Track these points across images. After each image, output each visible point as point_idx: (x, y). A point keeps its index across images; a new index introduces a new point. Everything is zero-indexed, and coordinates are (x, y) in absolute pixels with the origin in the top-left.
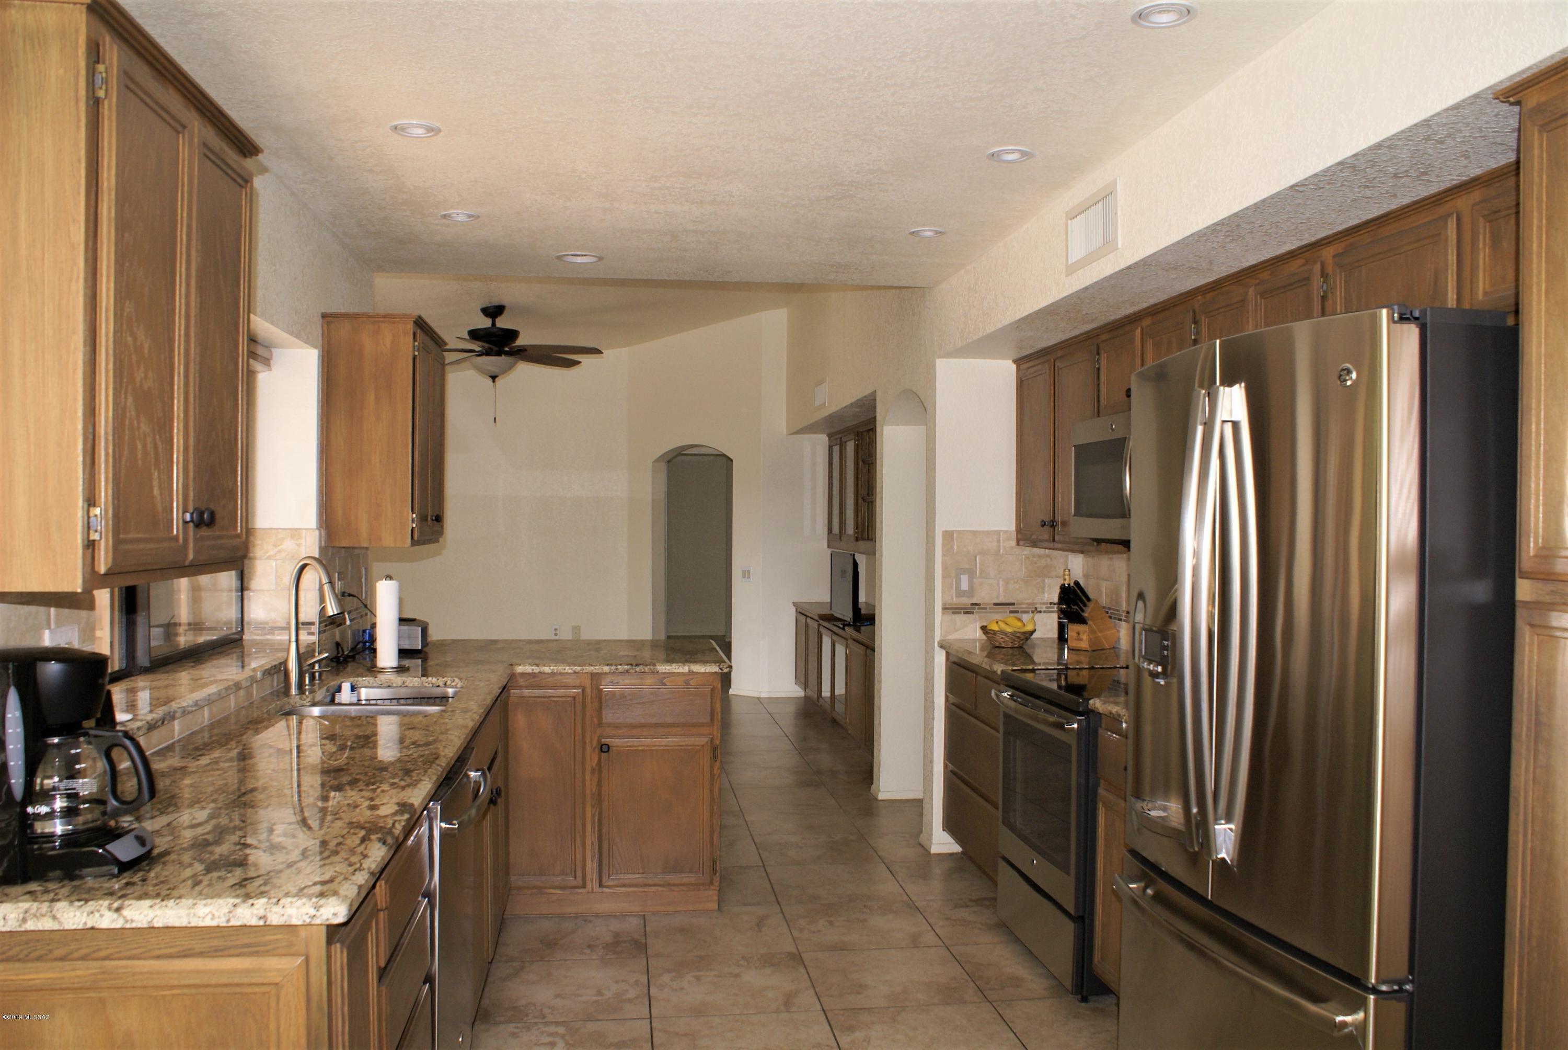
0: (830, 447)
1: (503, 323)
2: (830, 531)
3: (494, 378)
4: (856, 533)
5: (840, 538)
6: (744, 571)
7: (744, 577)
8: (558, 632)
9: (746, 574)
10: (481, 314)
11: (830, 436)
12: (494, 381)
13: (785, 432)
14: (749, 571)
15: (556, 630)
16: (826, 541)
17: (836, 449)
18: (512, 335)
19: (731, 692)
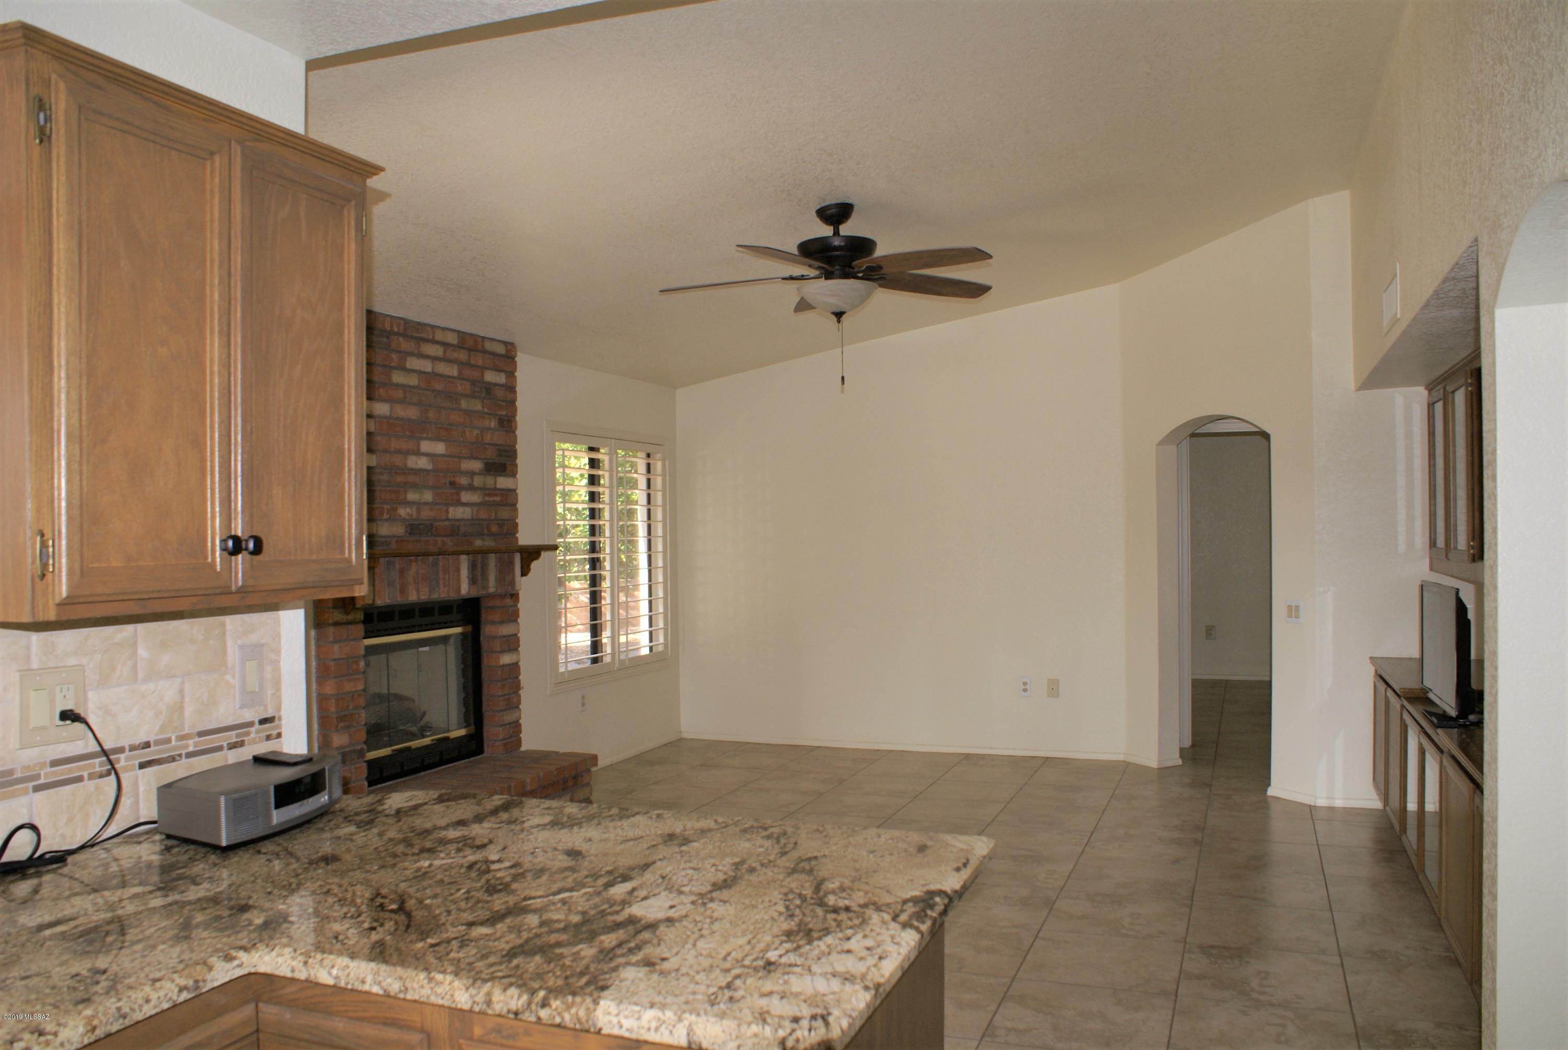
0: (1431, 406)
1: (847, 229)
2: (1433, 544)
3: (839, 315)
4: (1473, 547)
5: (1447, 556)
6: (1290, 607)
7: (1290, 616)
8: (1028, 687)
9: (1293, 611)
10: (818, 220)
11: (1430, 388)
12: (839, 322)
13: (1352, 385)
14: (1297, 607)
15: (1025, 684)
16: (1427, 561)
17: (1439, 407)
18: (863, 246)
19: (1271, 792)
